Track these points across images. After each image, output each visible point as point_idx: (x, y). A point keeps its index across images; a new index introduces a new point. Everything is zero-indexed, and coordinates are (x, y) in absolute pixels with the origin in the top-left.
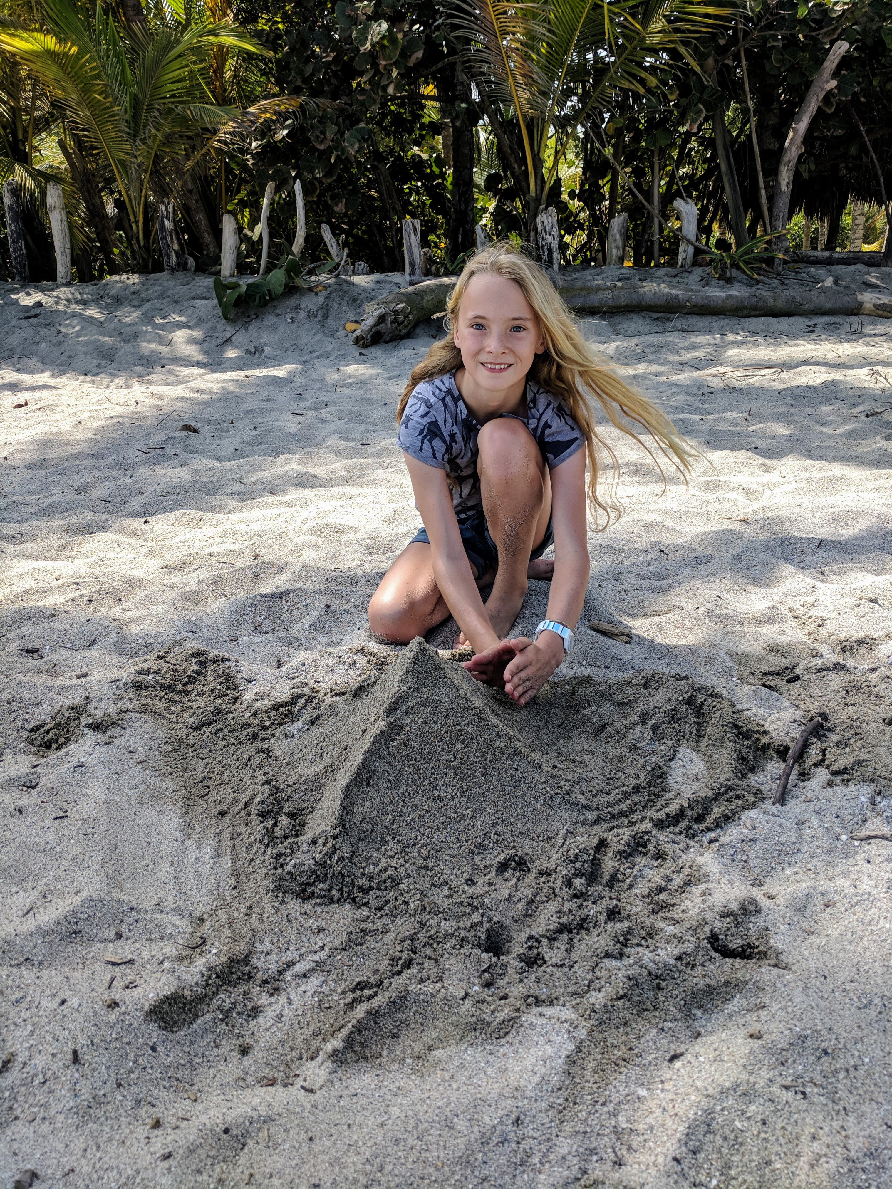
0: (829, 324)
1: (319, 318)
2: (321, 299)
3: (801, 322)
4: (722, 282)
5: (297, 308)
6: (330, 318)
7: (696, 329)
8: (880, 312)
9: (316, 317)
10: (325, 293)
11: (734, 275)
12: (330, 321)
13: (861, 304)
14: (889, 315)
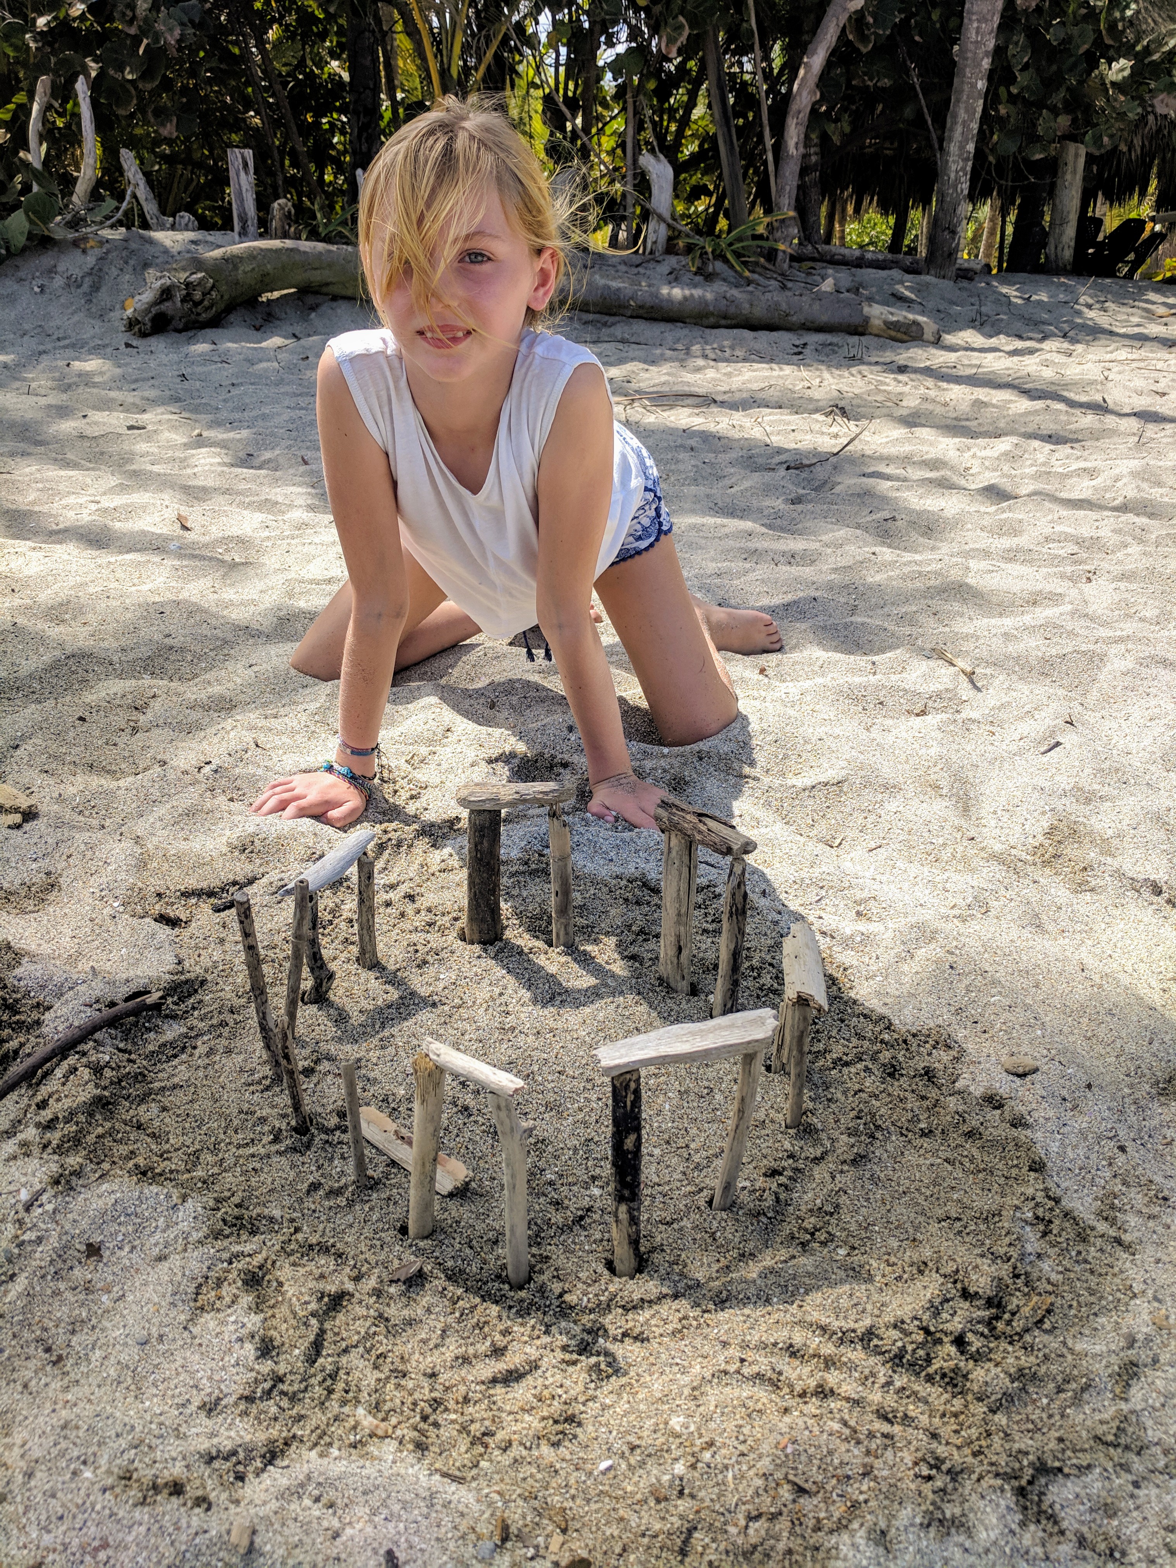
0: (824, 345)
1: (86, 287)
2: (90, 260)
3: (786, 339)
4: (698, 278)
5: (52, 271)
6: (104, 289)
7: (642, 339)
8: (893, 333)
9: (79, 287)
10: (98, 252)
11: (718, 270)
12: (104, 296)
13: (867, 320)
14: (905, 337)
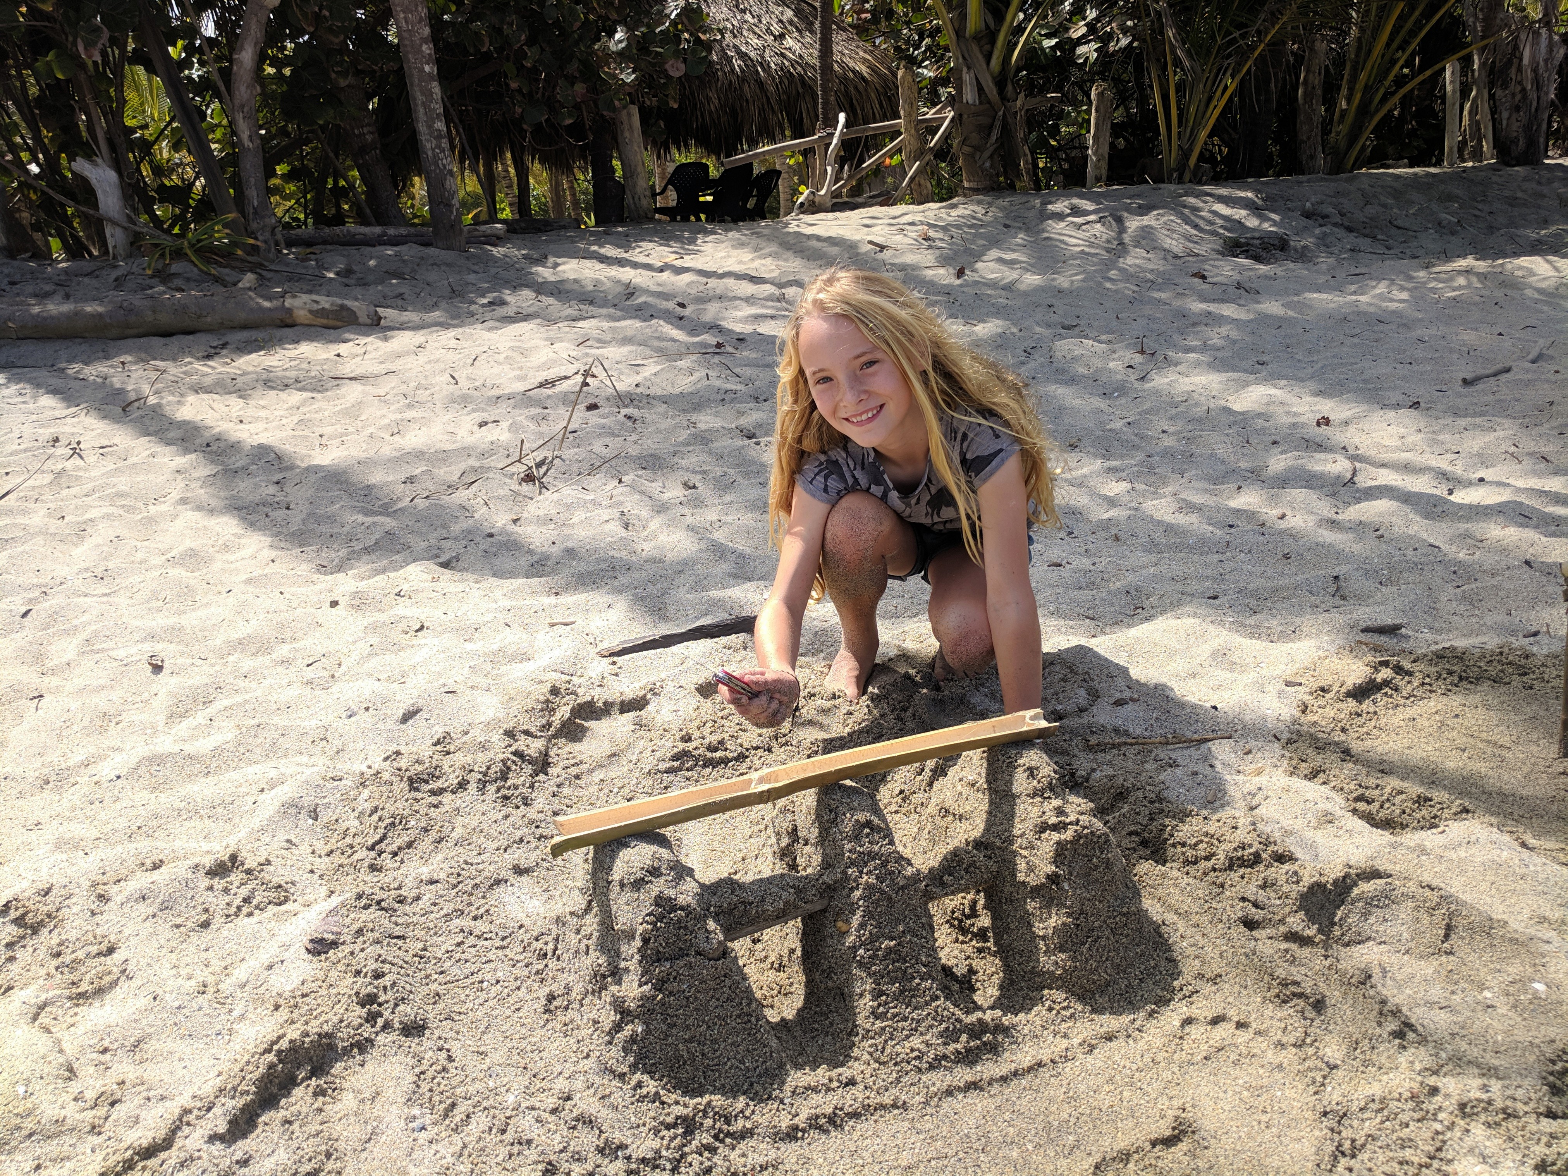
3: (205, 339)
13: (289, 311)
14: (339, 324)
